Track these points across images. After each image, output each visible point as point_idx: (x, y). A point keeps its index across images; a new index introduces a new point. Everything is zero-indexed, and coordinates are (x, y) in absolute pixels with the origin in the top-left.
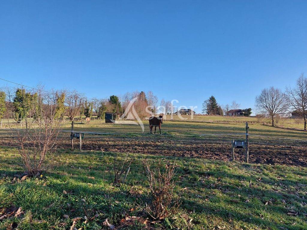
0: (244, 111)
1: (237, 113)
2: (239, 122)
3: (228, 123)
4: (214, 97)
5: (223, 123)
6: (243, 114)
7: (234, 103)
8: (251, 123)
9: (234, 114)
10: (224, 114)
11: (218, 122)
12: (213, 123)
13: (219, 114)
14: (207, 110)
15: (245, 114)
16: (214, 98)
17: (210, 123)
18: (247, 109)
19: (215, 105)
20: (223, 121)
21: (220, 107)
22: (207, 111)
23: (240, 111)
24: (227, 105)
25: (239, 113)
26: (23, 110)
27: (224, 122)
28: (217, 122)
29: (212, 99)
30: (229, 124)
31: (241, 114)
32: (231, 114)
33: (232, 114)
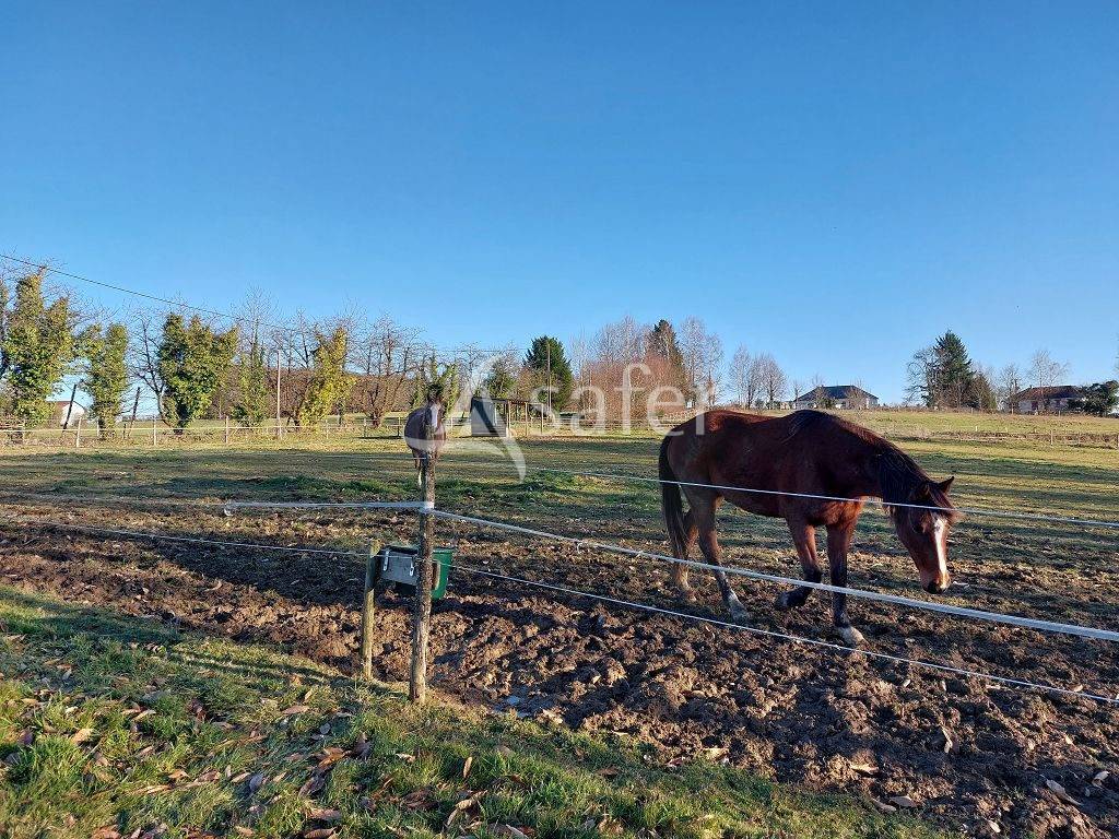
0: (1084, 391)
1: (1053, 401)
2: (1047, 438)
3: (999, 439)
4: (958, 335)
5: (971, 444)
6: (1079, 404)
7: (1039, 361)
8: (1102, 443)
9: (1041, 407)
10: (1000, 406)
11: (954, 438)
12: (928, 441)
13: (975, 406)
14: (928, 388)
15: (1089, 404)
16: (958, 342)
17: (915, 439)
18: (1097, 385)
19: (960, 370)
20: (977, 434)
21: (982, 378)
22: (927, 394)
23: (1067, 392)
24: (1010, 371)
25: (1064, 402)
26: (190, 389)
27: (983, 438)
28: (948, 437)
29: (950, 346)
30: (1003, 445)
31: (1074, 406)
32: (1026, 405)
33: (1035, 405)
